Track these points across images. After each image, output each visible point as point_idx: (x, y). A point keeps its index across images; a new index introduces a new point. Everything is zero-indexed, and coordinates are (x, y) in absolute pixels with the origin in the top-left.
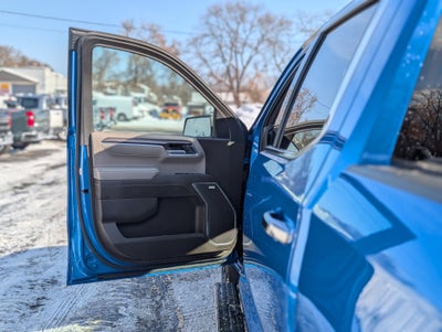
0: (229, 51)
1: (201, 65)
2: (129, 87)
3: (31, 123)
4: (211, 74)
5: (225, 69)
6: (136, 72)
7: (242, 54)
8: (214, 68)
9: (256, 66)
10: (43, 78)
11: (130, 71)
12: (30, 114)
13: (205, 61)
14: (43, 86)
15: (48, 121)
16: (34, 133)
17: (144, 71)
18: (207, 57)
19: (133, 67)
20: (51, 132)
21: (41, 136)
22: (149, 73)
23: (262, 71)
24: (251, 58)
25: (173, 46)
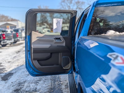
2: (41, 24)
3: (18, 36)
6: (43, 20)
10: (18, 24)
11: (41, 20)
12: (17, 34)
14: (18, 26)
15: (21, 35)
16: (19, 39)
17: (45, 20)
20: (23, 38)
21: (20, 39)
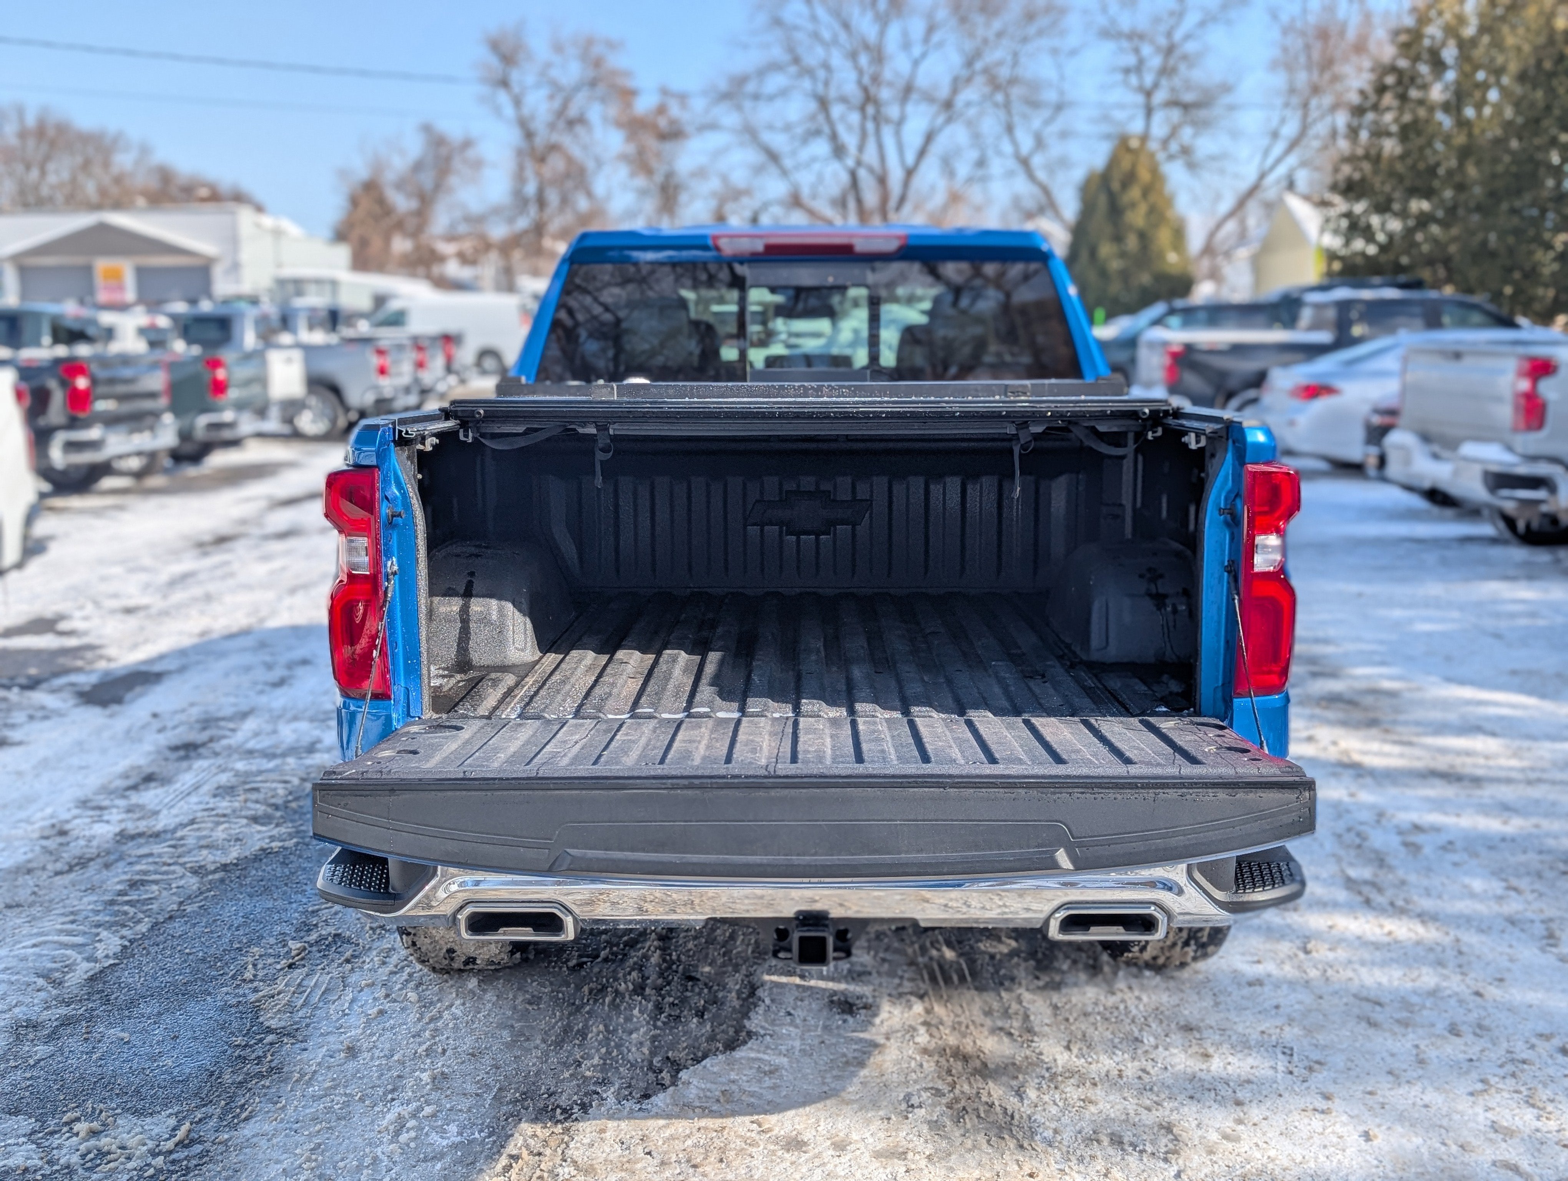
0: (855, 118)
1: (758, 170)
2: (517, 255)
3: (219, 387)
4: (795, 201)
5: (845, 178)
6: (541, 202)
7: (900, 123)
8: (805, 180)
9: (947, 166)
10: (233, 240)
11: (520, 201)
12: (215, 364)
13: (773, 157)
14: (235, 267)
15: (262, 380)
16: (228, 416)
17: (565, 201)
18: (778, 141)
19: (531, 188)
20: (274, 412)
21: (247, 425)
22: (583, 204)
23: (970, 180)
24: (929, 137)
25: (661, 110)
